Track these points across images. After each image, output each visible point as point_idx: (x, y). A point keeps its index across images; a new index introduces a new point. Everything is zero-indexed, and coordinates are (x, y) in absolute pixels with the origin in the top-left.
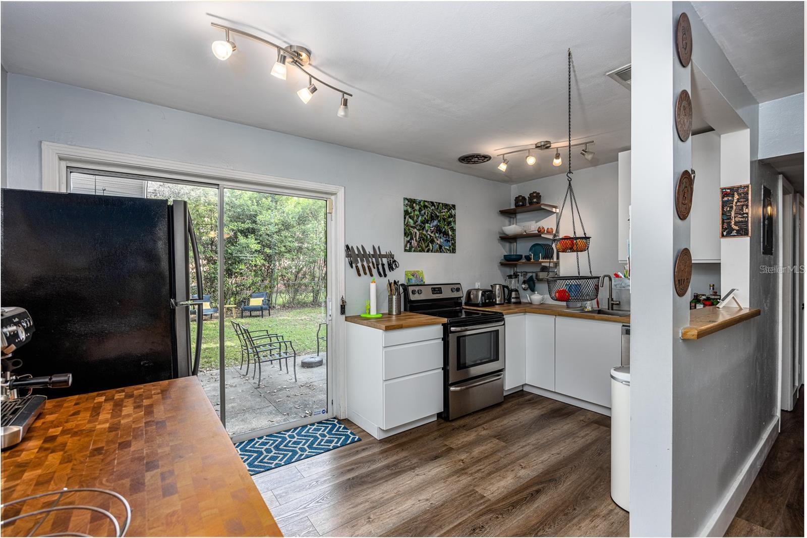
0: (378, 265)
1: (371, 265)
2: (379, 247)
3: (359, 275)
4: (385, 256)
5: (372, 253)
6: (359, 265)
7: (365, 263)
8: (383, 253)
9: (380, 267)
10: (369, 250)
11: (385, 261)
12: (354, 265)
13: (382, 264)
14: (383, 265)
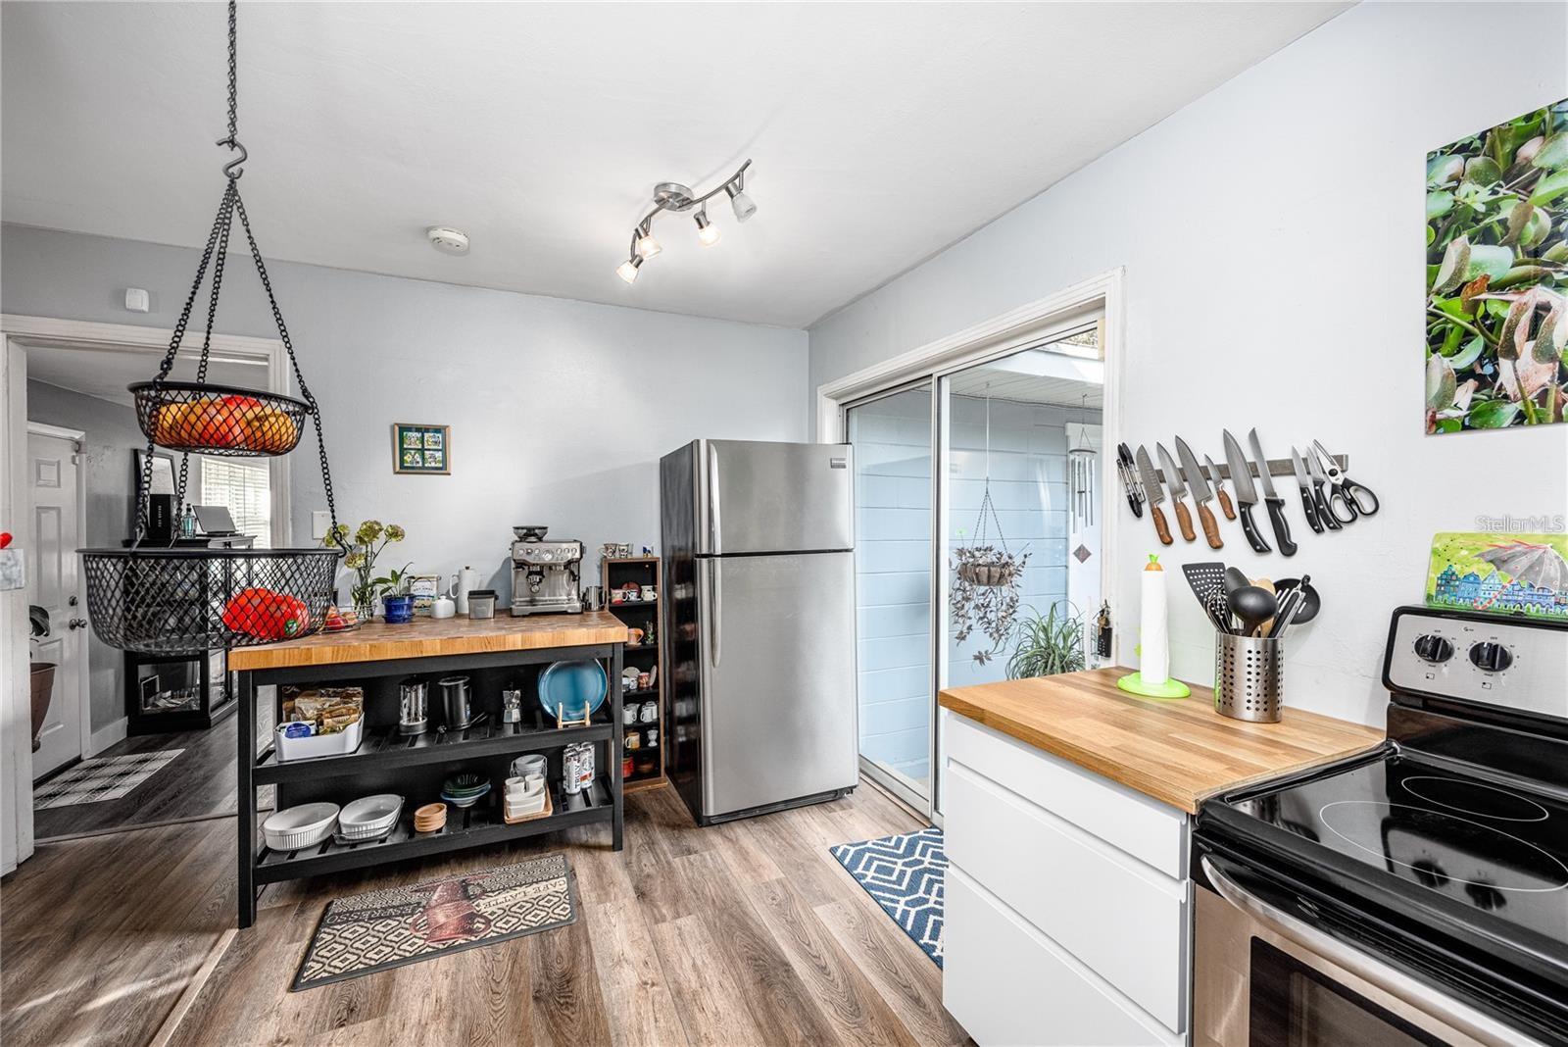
0: (1246, 506)
1: (1214, 506)
2: (1253, 431)
3: (1167, 541)
4: (1283, 468)
5: (1220, 459)
6: (1167, 507)
7: (1189, 501)
8: (1274, 452)
9: (1260, 515)
10: (1209, 450)
11: (1287, 489)
12: (1146, 508)
13: (1268, 501)
14: (1274, 505)
